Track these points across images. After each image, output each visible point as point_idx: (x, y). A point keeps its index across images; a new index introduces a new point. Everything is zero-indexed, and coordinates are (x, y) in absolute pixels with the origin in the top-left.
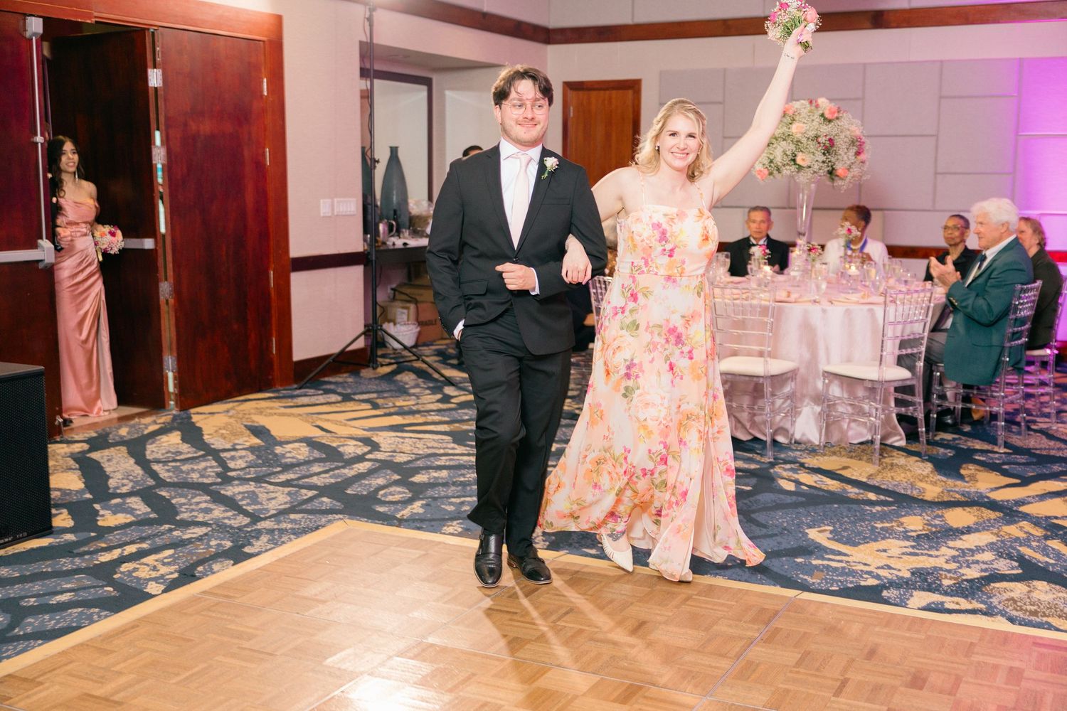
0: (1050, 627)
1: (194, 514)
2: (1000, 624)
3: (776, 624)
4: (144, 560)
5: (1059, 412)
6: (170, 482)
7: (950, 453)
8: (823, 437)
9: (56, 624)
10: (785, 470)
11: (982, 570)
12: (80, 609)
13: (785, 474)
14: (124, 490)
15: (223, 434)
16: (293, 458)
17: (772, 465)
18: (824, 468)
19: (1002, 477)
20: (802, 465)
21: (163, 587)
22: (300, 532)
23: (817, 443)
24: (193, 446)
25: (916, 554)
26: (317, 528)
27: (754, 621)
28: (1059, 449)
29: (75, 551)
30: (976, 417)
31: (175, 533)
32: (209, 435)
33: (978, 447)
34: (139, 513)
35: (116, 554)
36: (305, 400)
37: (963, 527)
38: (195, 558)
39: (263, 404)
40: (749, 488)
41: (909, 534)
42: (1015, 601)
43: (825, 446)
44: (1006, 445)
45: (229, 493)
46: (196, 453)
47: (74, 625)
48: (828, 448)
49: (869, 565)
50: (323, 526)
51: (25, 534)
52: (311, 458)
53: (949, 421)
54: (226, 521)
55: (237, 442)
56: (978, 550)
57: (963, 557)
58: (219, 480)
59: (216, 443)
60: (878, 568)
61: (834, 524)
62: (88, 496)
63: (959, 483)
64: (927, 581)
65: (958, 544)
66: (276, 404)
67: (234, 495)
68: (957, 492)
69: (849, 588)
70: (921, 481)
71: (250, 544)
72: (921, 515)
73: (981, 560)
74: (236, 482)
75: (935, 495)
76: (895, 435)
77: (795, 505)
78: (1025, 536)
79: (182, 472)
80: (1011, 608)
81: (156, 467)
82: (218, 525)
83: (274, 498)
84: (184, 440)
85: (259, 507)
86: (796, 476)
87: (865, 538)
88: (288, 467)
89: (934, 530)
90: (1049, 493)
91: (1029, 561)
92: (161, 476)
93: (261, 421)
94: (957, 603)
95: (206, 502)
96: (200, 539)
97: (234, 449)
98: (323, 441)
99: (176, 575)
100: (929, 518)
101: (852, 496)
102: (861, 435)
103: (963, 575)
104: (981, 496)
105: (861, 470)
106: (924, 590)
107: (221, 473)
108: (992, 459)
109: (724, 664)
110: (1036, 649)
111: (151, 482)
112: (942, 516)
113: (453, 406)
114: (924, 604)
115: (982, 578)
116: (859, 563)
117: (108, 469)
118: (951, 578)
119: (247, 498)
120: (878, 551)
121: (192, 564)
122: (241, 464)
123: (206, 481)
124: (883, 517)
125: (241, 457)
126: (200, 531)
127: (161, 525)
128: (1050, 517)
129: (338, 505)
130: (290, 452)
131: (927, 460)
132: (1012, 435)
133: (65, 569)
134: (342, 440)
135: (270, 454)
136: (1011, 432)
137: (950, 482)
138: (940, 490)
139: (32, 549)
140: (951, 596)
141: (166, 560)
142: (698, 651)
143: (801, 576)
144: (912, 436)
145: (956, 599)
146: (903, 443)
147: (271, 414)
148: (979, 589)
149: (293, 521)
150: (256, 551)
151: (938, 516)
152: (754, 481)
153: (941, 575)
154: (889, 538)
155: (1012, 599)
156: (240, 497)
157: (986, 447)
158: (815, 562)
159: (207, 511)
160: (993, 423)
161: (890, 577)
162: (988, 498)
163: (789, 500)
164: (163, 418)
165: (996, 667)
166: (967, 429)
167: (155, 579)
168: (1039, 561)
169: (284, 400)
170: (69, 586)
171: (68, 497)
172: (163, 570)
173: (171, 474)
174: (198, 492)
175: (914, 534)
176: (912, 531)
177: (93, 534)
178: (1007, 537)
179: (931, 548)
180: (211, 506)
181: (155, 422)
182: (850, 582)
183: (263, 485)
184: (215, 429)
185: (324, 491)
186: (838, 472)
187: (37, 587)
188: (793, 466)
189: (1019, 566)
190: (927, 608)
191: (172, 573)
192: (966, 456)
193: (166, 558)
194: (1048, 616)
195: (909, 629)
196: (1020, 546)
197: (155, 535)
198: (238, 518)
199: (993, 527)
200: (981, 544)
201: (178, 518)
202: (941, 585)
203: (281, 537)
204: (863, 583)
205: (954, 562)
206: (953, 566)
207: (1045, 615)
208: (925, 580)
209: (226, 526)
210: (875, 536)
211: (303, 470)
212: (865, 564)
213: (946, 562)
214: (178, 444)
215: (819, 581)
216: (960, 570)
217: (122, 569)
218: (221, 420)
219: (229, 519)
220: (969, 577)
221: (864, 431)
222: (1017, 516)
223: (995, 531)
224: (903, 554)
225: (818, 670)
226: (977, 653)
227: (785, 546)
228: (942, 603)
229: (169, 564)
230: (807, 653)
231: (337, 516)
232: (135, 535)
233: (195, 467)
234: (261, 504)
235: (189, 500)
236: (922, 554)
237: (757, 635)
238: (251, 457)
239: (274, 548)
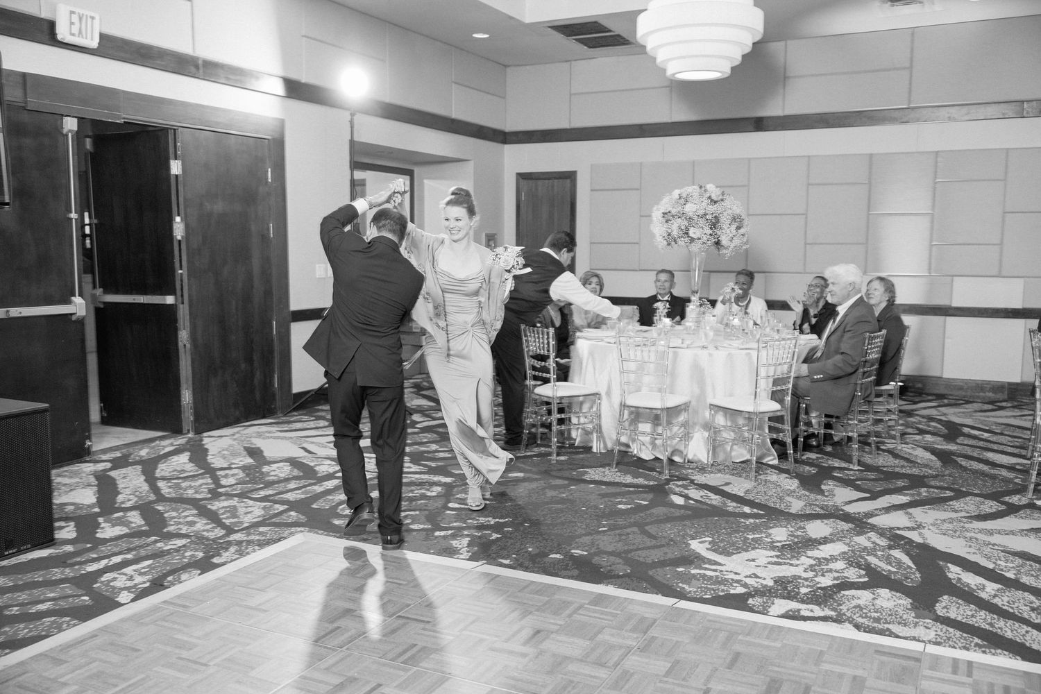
0: (890, 634)
1: (179, 526)
2: (847, 632)
3: (653, 632)
4: (125, 570)
5: (903, 434)
6: (168, 498)
7: (813, 470)
8: (710, 458)
9: (28, 632)
10: (678, 486)
11: (835, 579)
12: (54, 618)
13: (677, 490)
14: (128, 505)
15: (224, 454)
16: (275, 476)
17: (668, 482)
18: (710, 484)
19: (856, 492)
20: (692, 481)
21: (132, 596)
22: (262, 544)
23: (706, 462)
24: (196, 466)
25: (779, 564)
26: (279, 540)
27: (634, 630)
28: (903, 467)
29: (69, 562)
30: (836, 439)
31: (159, 545)
32: (213, 455)
33: (837, 465)
34: (133, 525)
35: (103, 564)
36: (299, 425)
37: (821, 538)
38: (168, 568)
39: (264, 428)
40: (647, 503)
41: (775, 544)
42: (861, 609)
43: (712, 465)
44: (860, 463)
45: (214, 508)
46: (197, 471)
47: (43, 633)
48: (715, 466)
49: (739, 574)
50: (286, 538)
51: (29, 546)
52: (290, 476)
53: (814, 443)
54: (205, 533)
55: (234, 461)
56: (832, 559)
57: (819, 566)
58: (210, 496)
59: (216, 462)
60: (746, 577)
61: (713, 535)
62: (97, 510)
63: (819, 497)
64: (787, 589)
65: (816, 553)
66: (274, 428)
67: (218, 509)
68: (817, 506)
69: (720, 596)
70: (788, 495)
71: (219, 555)
72: (786, 527)
73: (834, 568)
74: (223, 498)
75: (799, 508)
76: (770, 455)
77: (682, 518)
78: (872, 545)
79: (181, 488)
80: (857, 615)
81: (161, 484)
82: (197, 538)
83: (252, 511)
84: (191, 460)
85: (236, 520)
86: (686, 491)
87: (738, 548)
88: (269, 484)
89: (796, 540)
90: (893, 506)
91: (875, 570)
92: (163, 492)
93: (258, 443)
94: (812, 611)
95: (193, 515)
96: (177, 550)
97: (230, 468)
98: (304, 461)
99: (147, 584)
100: (793, 530)
101: (730, 509)
102: (742, 455)
103: (818, 583)
104: (837, 508)
105: (740, 486)
106: (784, 598)
107: (213, 489)
108: (848, 475)
109: (603, 673)
110: (877, 657)
111: (152, 497)
112: (804, 528)
113: (416, 430)
114: (782, 611)
115: (834, 586)
116: (731, 572)
117: (121, 485)
118: (808, 586)
119: (228, 511)
120: (747, 560)
121: (164, 574)
122: (232, 481)
123: (198, 496)
124: (755, 529)
125: (233, 475)
126: (179, 542)
127: (149, 537)
128: (893, 528)
129: (303, 518)
130: (274, 471)
131: (795, 477)
132: (865, 454)
133: (54, 578)
134: (320, 459)
135: (258, 472)
136: (863, 451)
137: (812, 496)
138: (804, 503)
139: (33, 560)
140: (807, 604)
141: (143, 571)
142: (581, 661)
143: (680, 585)
144: (783, 456)
145: (811, 607)
146: (776, 462)
147: (268, 438)
148: (831, 597)
149: (261, 534)
150: (223, 561)
151: (800, 528)
152: (651, 496)
153: (799, 583)
154: (757, 548)
155: (859, 606)
156: (222, 511)
157: (844, 465)
158: (693, 572)
159: (192, 524)
160: (850, 444)
161: (756, 585)
162: (843, 510)
163: (678, 513)
164: (181, 441)
165: (841, 676)
166: (829, 449)
167: (127, 589)
168: (883, 570)
169: (283, 425)
170: (52, 595)
171: (78, 511)
172: (138, 579)
173: (171, 490)
174: (189, 507)
175: (779, 544)
176: (778, 541)
177: (89, 545)
178: (857, 547)
179: (793, 557)
180: (196, 519)
181: (172, 445)
182: (721, 590)
183: (244, 500)
184: (220, 450)
185: (293, 505)
186: (721, 488)
187: (23, 597)
188: (684, 482)
189: (866, 574)
190: (786, 616)
191: (145, 582)
192: (826, 473)
193: (144, 568)
194: (889, 623)
195: (768, 638)
196: (867, 555)
197: (141, 547)
198: (216, 530)
199: (845, 537)
200: (835, 554)
201: (165, 530)
202: (798, 593)
203: (247, 548)
204: (732, 592)
205: (811, 571)
206: (811, 574)
207: (886, 622)
208: (785, 588)
209: (203, 538)
210: (747, 546)
211: (281, 487)
212: (736, 573)
213: (805, 571)
214: (185, 463)
215: (695, 590)
216: (816, 579)
217: (103, 579)
218: (226, 442)
219: (207, 531)
220: (823, 585)
221: (745, 452)
222: (866, 527)
223: (847, 541)
224: (769, 563)
225: (684, 679)
226: (826, 662)
227: (670, 556)
228: (799, 610)
229: (144, 574)
230: (678, 662)
231: (299, 529)
232: (125, 546)
233: (193, 484)
234: (238, 517)
235: (179, 514)
236: (785, 564)
237: (635, 644)
238: (241, 475)
239: (238, 558)
